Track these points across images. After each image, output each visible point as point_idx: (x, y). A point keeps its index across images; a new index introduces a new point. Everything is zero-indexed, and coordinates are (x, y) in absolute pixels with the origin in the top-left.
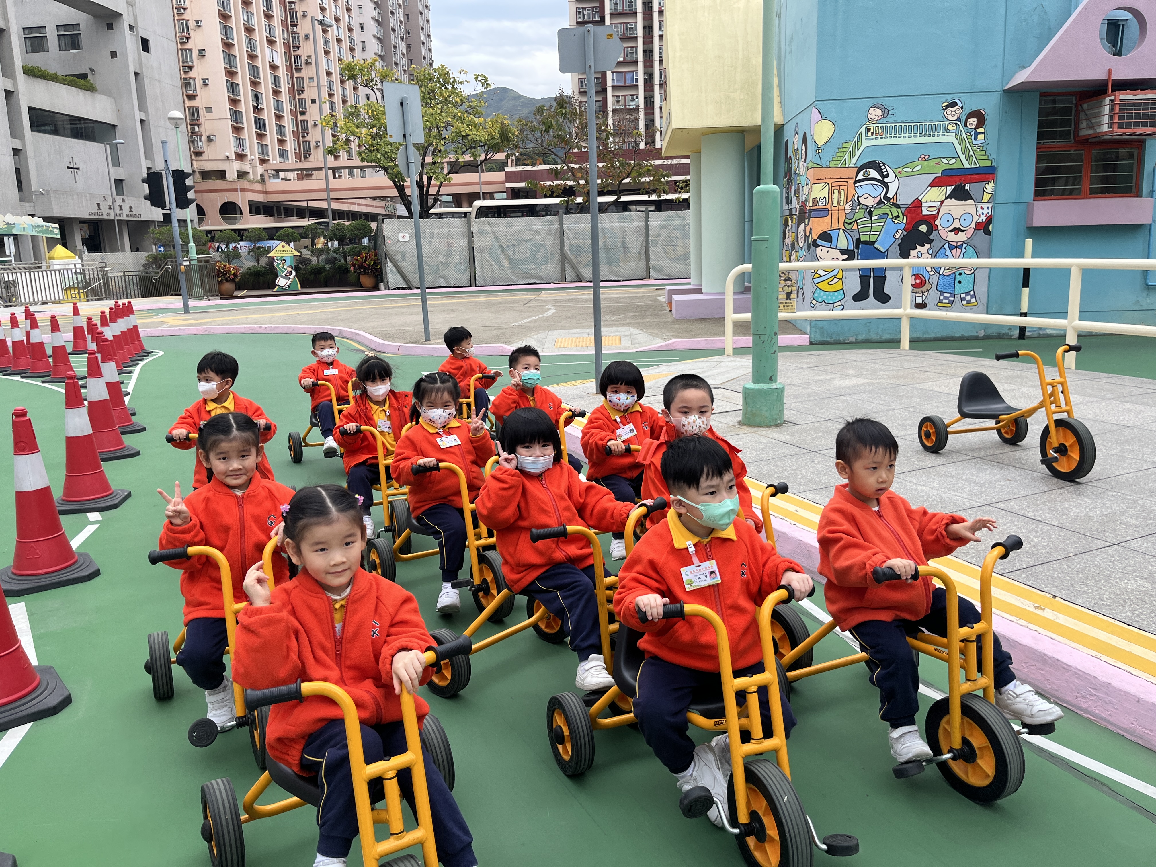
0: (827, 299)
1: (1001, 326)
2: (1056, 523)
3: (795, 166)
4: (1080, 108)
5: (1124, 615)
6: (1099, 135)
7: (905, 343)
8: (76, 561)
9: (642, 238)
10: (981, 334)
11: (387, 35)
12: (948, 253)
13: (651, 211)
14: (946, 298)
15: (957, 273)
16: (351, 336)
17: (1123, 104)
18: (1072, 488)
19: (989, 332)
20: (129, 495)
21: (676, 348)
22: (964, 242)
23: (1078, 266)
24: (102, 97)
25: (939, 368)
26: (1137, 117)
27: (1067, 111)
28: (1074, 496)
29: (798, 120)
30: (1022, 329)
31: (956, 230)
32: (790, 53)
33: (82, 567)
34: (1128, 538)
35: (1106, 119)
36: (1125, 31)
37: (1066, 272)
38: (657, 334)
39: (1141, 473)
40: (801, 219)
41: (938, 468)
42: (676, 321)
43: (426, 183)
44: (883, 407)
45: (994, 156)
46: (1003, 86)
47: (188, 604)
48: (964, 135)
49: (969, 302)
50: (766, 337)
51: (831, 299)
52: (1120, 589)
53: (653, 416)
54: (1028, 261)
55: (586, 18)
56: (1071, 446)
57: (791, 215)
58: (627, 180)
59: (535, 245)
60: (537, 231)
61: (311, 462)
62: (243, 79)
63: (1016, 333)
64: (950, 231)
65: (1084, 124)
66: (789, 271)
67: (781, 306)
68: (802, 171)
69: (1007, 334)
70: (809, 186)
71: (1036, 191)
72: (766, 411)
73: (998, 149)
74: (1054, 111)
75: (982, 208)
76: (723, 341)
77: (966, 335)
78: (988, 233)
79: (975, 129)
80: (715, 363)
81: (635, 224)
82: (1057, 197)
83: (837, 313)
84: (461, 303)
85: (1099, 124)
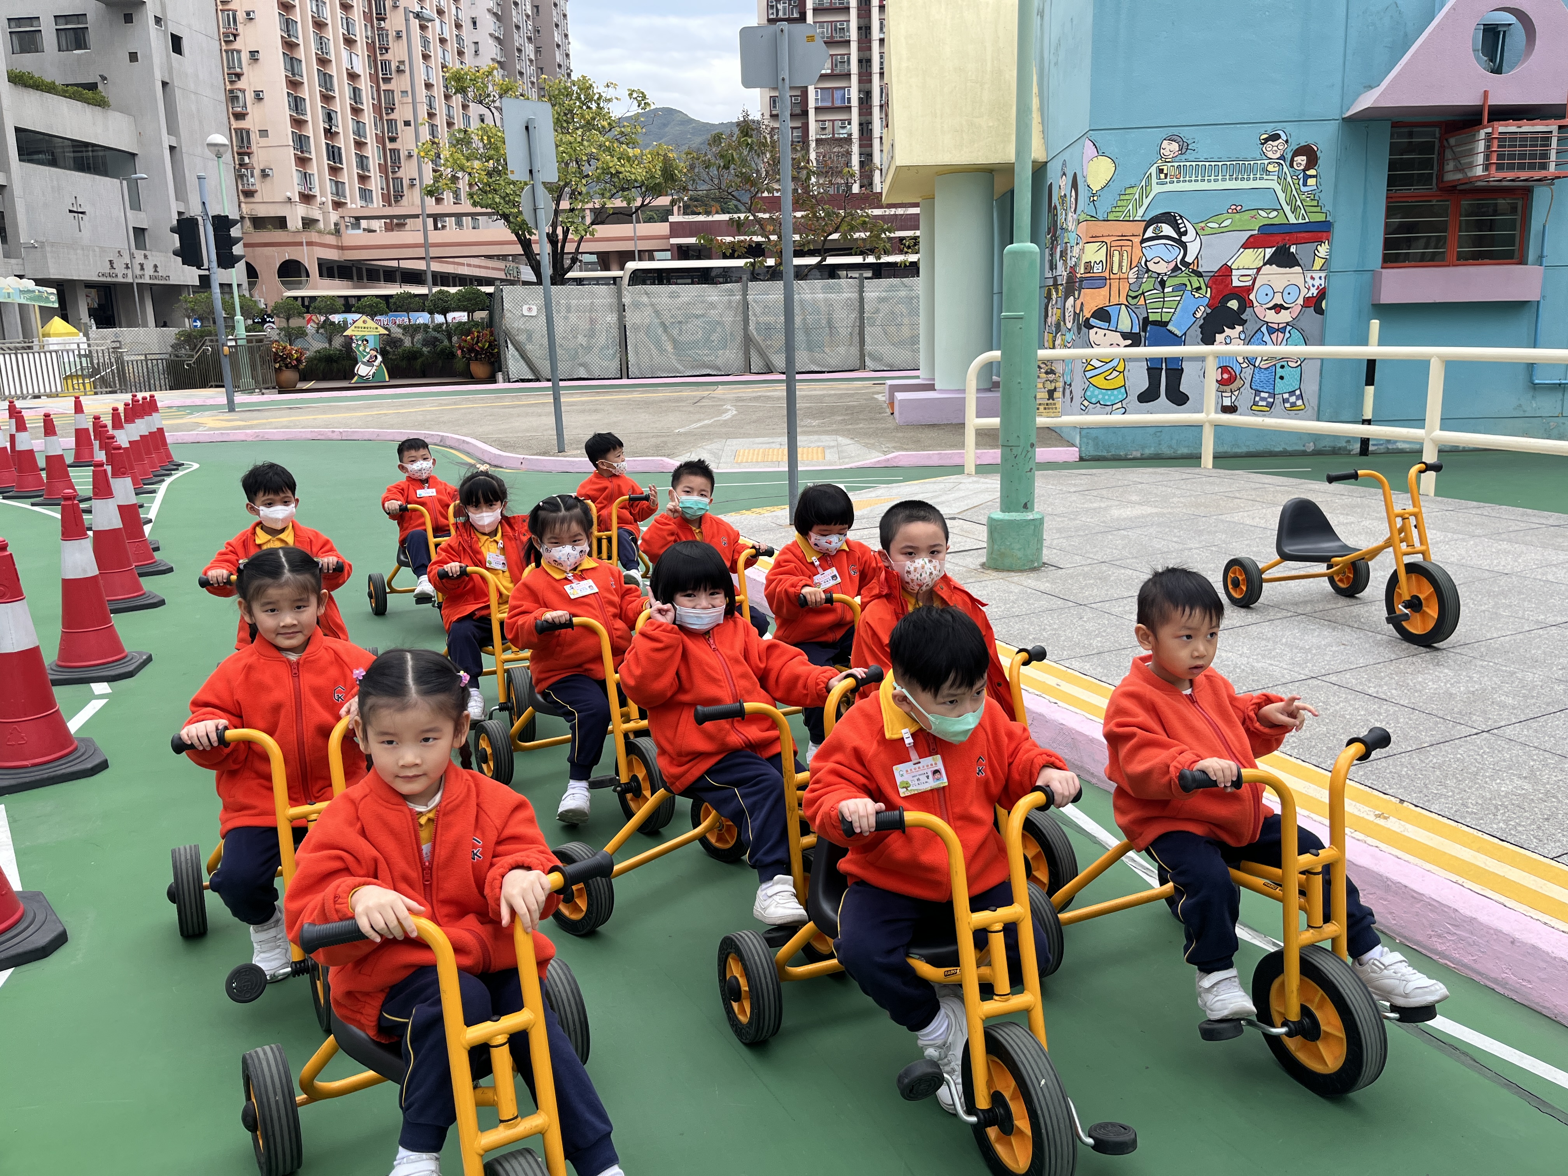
0: (1103, 398)
1: (1336, 437)
2: (1405, 703)
3: (1061, 218)
4: (1445, 143)
5: (1495, 826)
6: (1470, 181)
7: (1207, 459)
8: (76, 749)
9: (854, 315)
10: (1310, 447)
11: (508, 34)
12: (1267, 338)
13: (867, 278)
14: (1263, 399)
15: (1278, 366)
16: (456, 445)
17: (1503, 139)
18: (1428, 655)
19: (1321, 445)
20: (149, 659)
21: (900, 464)
22: (1288, 324)
23: (1440, 357)
24: (117, 114)
25: (1253, 493)
26: (1522, 156)
27: (1428, 148)
28: (1431, 666)
29: (1066, 156)
30: (1365, 442)
31: (1278, 308)
32: (1056, 64)
33: (83, 758)
34: (1502, 724)
35: (1480, 159)
36: (1507, 40)
37: (1423, 365)
38: (873, 444)
39: (1521, 636)
40: (1069, 293)
41: (1250, 628)
42: (899, 428)
43: (560, 237)
44: (1176, 546)
45: (1328, 207)
46: (1342, 113)
47: (226, 808)
48: (1289, 179)
49: (1293, 405)
50: (1020, 449)
51: (1109, 400)
52: (1490, 791)
53: (863, 554)
54: (1373, 350)
55: (781, 14)
56: (1426, 599)
57: (1056, 285)
58: (835, 236)
59: (708, 323)
60: (711, 304)
61: (397, 614)
62: (311, 92)
63: (1357, 447)
64: (1270, 309)
65: (1450, 166)
66: (1051, 361)
67: (1042, 408)
68: (1071, 226)
69: (1345, 448)
70: (1080, 246)
71: (1385, 255)
72: (1019, 550)
73: (1335, 198)
74: (1411, 148)
75: (1312, 278)
76: (962, 456)
77: (1289, 449)
78: (1320, 311)
79: (1304, 170)
80: (951, 485)
81: (845, 295)
82: (1413, 263)
83: (1117, 418)
84: (607, 401)
85: (1471, 166)
